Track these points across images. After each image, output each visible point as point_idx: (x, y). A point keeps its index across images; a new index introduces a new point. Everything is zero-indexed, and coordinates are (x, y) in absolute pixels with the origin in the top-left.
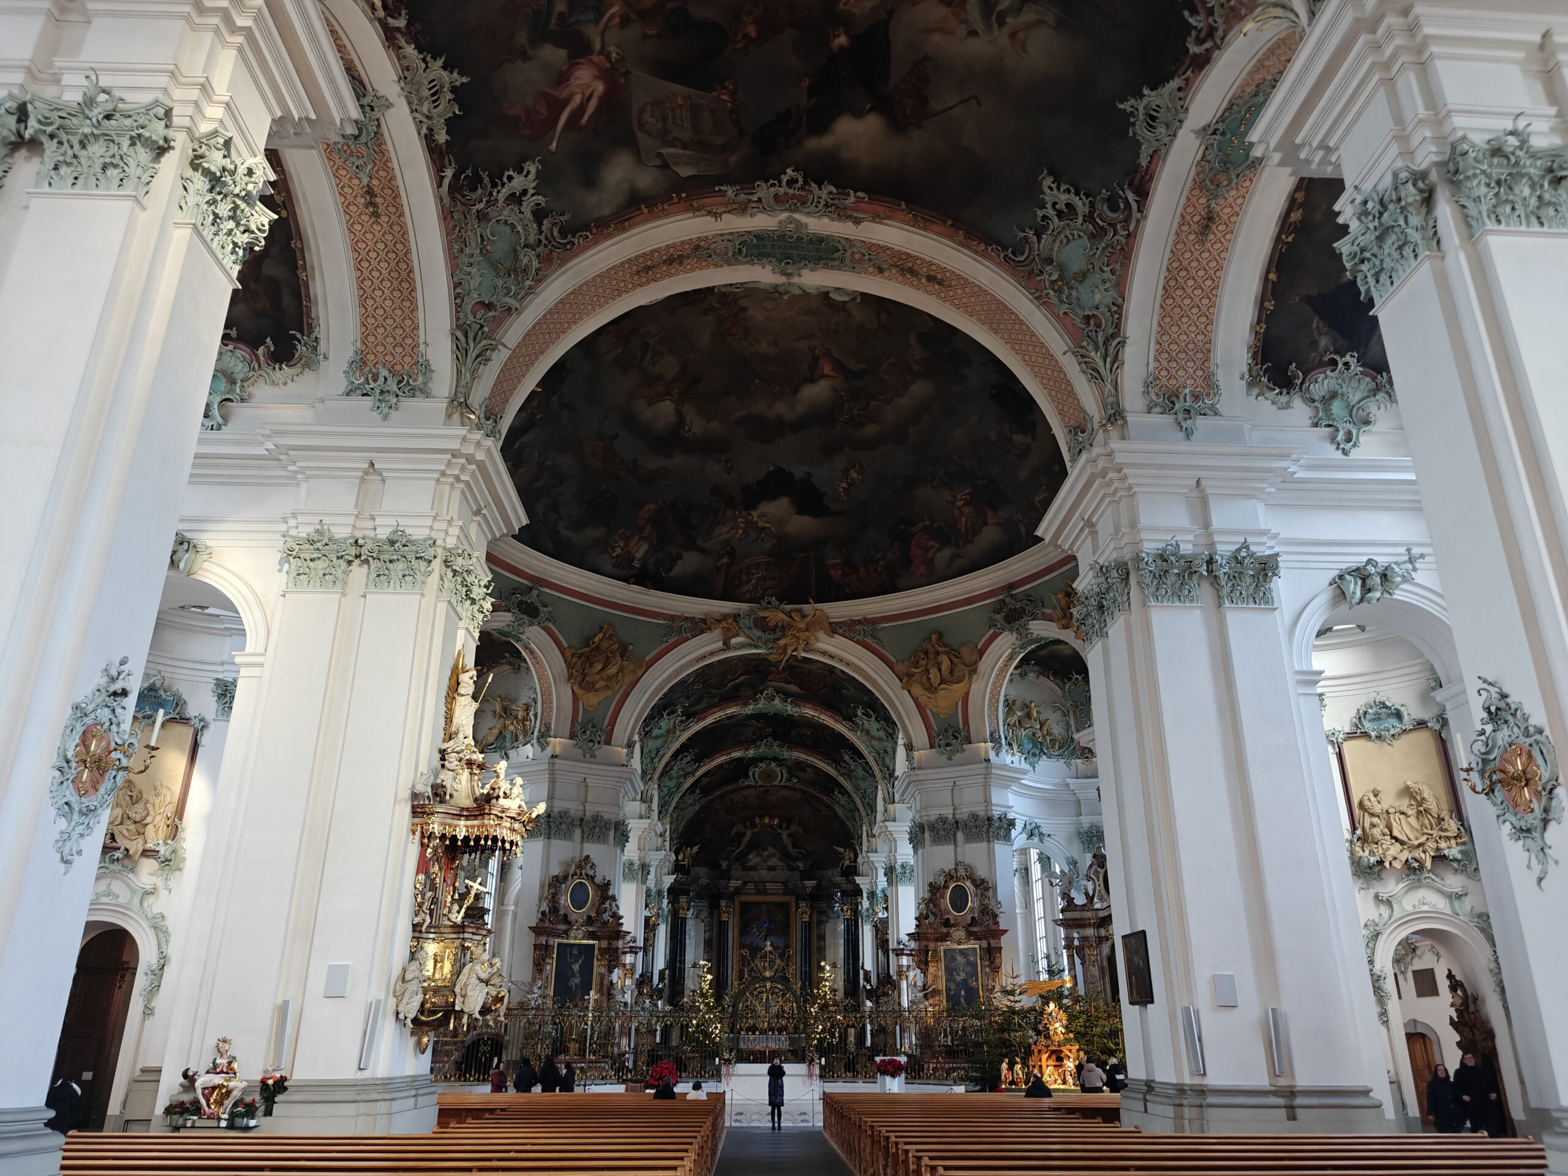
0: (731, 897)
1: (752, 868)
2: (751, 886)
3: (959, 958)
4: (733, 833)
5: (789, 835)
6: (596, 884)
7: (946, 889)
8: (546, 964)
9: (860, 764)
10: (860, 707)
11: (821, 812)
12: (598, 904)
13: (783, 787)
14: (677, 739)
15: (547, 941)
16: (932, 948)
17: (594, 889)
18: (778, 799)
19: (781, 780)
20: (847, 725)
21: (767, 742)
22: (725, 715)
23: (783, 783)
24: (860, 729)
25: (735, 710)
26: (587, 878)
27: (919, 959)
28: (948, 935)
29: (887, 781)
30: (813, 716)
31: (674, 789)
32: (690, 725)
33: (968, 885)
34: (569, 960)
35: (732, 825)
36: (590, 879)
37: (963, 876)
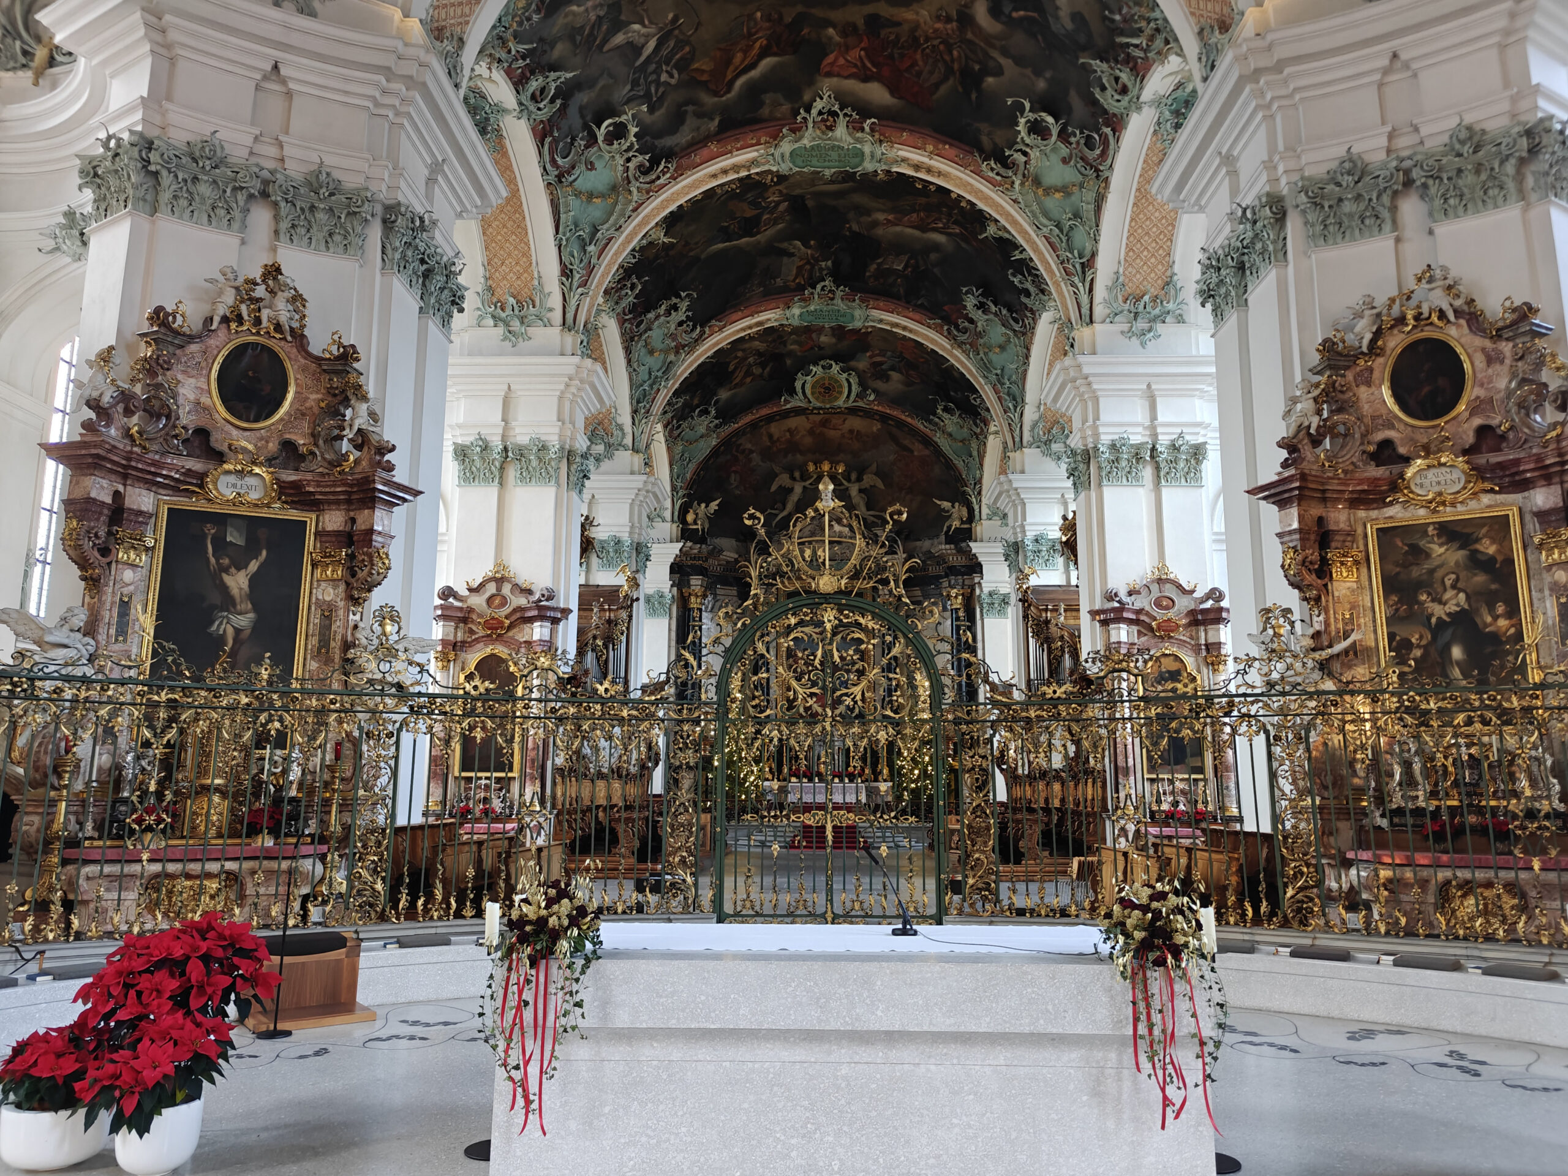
3: (1438, 550)
4: (774, 488)
5: (860, 491)
6: (309, 355)
7: (1378, 355)
8: (114, 565)
9: (996, 314)
10: (1027, 105)
11: (912, 451)
12: (316, 410)
13: (853, 411)
14: (635, 210)
15: (117, 495)
16: (1342, 526)
17: (304, 369)
18: (843, 436)
19: (848, 396)
20: (991, 174)
21: (823, 289)
22: (736, 168)
23: (850, 404)
24: (1020, 176)
25: (755, 154)
26: (278, 336)
27: (1300, 558)
28: (1396, 485)
29: (1076, 280)
30: (917, 167)
31: (660, 374)
32: (662, 181)
33: (1458, 336)
34: (213, 560)
35: (773, 476)
36: (289, 338)
37: (1441, 311)
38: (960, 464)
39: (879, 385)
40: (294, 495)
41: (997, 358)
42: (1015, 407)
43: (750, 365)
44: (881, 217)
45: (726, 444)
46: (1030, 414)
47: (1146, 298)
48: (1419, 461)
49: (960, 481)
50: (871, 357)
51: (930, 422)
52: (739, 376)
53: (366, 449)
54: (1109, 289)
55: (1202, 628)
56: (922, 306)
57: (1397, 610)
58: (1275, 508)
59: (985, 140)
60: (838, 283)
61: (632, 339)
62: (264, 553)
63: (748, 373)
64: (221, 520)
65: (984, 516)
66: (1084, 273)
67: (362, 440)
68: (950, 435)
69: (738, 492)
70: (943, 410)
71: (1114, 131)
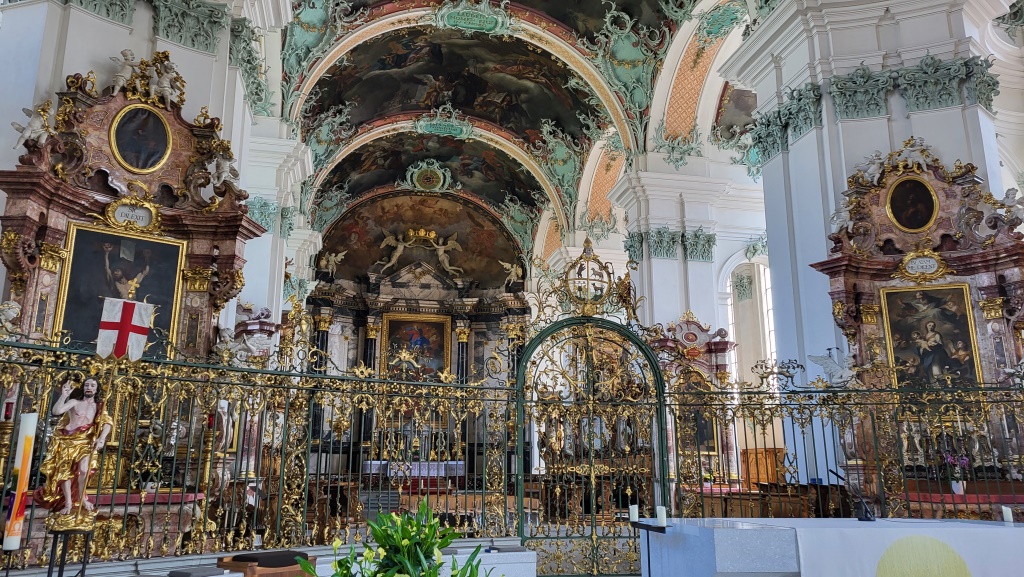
0: (379, 314)
1: (402, 285)
2: (402, 303)
3: (923, 307)
4: (383, 246)
5: (445, 252)
6: (182, 121)
7: (883, 187)
8: (37, 270)
9: (562, 139)
10: (614, 6)
11: (483, 227)
12: (187, 164)
13: (444, 196)
14: (337, 40)
15: (42, 215)
16: (867, 290)
17: (180, 133)
18: (435, 212)
19: (443, 185)
20: (582, 47)
21: (443, 110)
22: (408, 20)
23: (444, 190)
24: (602, 50)
25: (424, 12)
26: (161, 106)
27: (846, 308)
28: (897, 267)
29: (637, 123)
30: (532, 36)
31: (323, 158)
32: (358, 23)
33: (927, 179)
34: (109, 271)
35: (382, 237)
36: (169, 108)
37: (919, 164)
38: (518, 239)
39: (465, 179)
40: (173, 225)
41: (560, 168)
42: (571, 203)
43: (377, 158)
44: (491, 65)
45: (353, 211)
46: (580, 208)
47: (680, 138)
48: (912, 254)
49: (517, 248)
50: (462, 160)
51: (499, 207)
52: (367, 164)
53: (227, 195)
54: (657, 131)
55: (714, 355)
56: (511, 129)
57: (899, 343)
58: (828, 277)
59: (580, 24)
60: (454, 107)
61: (308, 131)
62: (148, 268)
63: (374, 163)
64: (117, 241)
65: (533, 275)
66: (641, 118)
67: (226, 190)
68: (512, 217)
69: (356, 247)
70: (509, 200)
71: (670, 30)
